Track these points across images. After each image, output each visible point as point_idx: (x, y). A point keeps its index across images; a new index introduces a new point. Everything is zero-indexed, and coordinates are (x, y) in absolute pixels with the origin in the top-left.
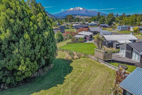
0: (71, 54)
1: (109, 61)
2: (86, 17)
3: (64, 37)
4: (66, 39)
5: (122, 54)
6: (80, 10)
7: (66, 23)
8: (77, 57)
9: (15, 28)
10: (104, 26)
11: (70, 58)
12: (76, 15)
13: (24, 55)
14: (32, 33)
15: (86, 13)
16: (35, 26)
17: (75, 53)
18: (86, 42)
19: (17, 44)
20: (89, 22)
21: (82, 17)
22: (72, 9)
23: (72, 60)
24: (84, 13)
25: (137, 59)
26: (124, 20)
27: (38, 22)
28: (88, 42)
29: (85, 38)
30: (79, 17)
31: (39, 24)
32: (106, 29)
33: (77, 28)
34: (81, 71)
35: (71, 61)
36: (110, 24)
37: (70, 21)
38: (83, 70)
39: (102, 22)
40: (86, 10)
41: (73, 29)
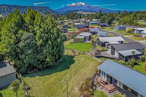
0: (74, 52)
1: (99, 56)
2: (88, 13)
3: (68, 37)
4: (69, 39)
5: (109, 52)
6: (82, 5)
7: (68, 21)
8: (78, 54)
9: (44, 39)
10: (104, 25)
11: (73, 54)
12: (78, 11)
13: (48, 53)
14: (52, 41)
15: (88, 9)
16: (53, 36)
17: (76, 51)
18: (86, 42)
19: (45, 47)
20: (91, 21)
21: (84, 13)
22: (74, 4)
23: (75, 56)
24: (86, 9)
25: (117, 55)
26: (123, 19)
27: (54, 33)
28: (87, 42)
29: (85, 38)
30: (81, 13)
31: (55, 34)
32: (105, 29)
33: (78, 27)
34: (80, 63)
35: (73, 57)
36: (110, 23)
37: (72, 19)
38: (81, 62)
39: (103, 21)
40: (88, 5)
41: (75, 28)
